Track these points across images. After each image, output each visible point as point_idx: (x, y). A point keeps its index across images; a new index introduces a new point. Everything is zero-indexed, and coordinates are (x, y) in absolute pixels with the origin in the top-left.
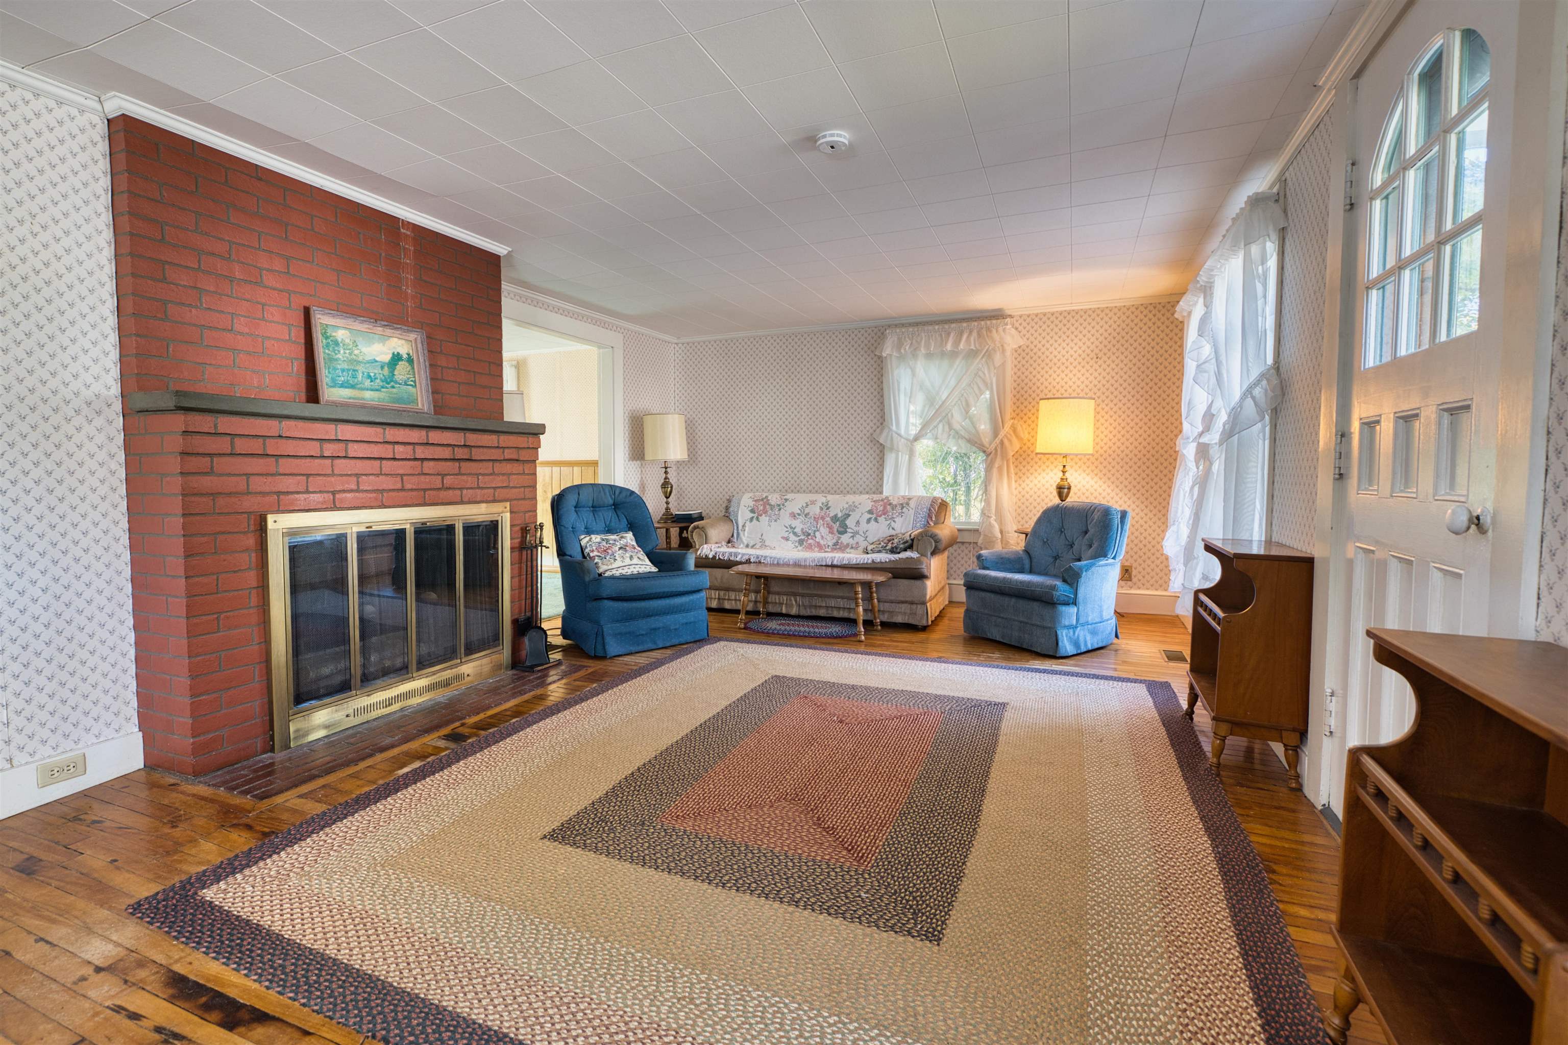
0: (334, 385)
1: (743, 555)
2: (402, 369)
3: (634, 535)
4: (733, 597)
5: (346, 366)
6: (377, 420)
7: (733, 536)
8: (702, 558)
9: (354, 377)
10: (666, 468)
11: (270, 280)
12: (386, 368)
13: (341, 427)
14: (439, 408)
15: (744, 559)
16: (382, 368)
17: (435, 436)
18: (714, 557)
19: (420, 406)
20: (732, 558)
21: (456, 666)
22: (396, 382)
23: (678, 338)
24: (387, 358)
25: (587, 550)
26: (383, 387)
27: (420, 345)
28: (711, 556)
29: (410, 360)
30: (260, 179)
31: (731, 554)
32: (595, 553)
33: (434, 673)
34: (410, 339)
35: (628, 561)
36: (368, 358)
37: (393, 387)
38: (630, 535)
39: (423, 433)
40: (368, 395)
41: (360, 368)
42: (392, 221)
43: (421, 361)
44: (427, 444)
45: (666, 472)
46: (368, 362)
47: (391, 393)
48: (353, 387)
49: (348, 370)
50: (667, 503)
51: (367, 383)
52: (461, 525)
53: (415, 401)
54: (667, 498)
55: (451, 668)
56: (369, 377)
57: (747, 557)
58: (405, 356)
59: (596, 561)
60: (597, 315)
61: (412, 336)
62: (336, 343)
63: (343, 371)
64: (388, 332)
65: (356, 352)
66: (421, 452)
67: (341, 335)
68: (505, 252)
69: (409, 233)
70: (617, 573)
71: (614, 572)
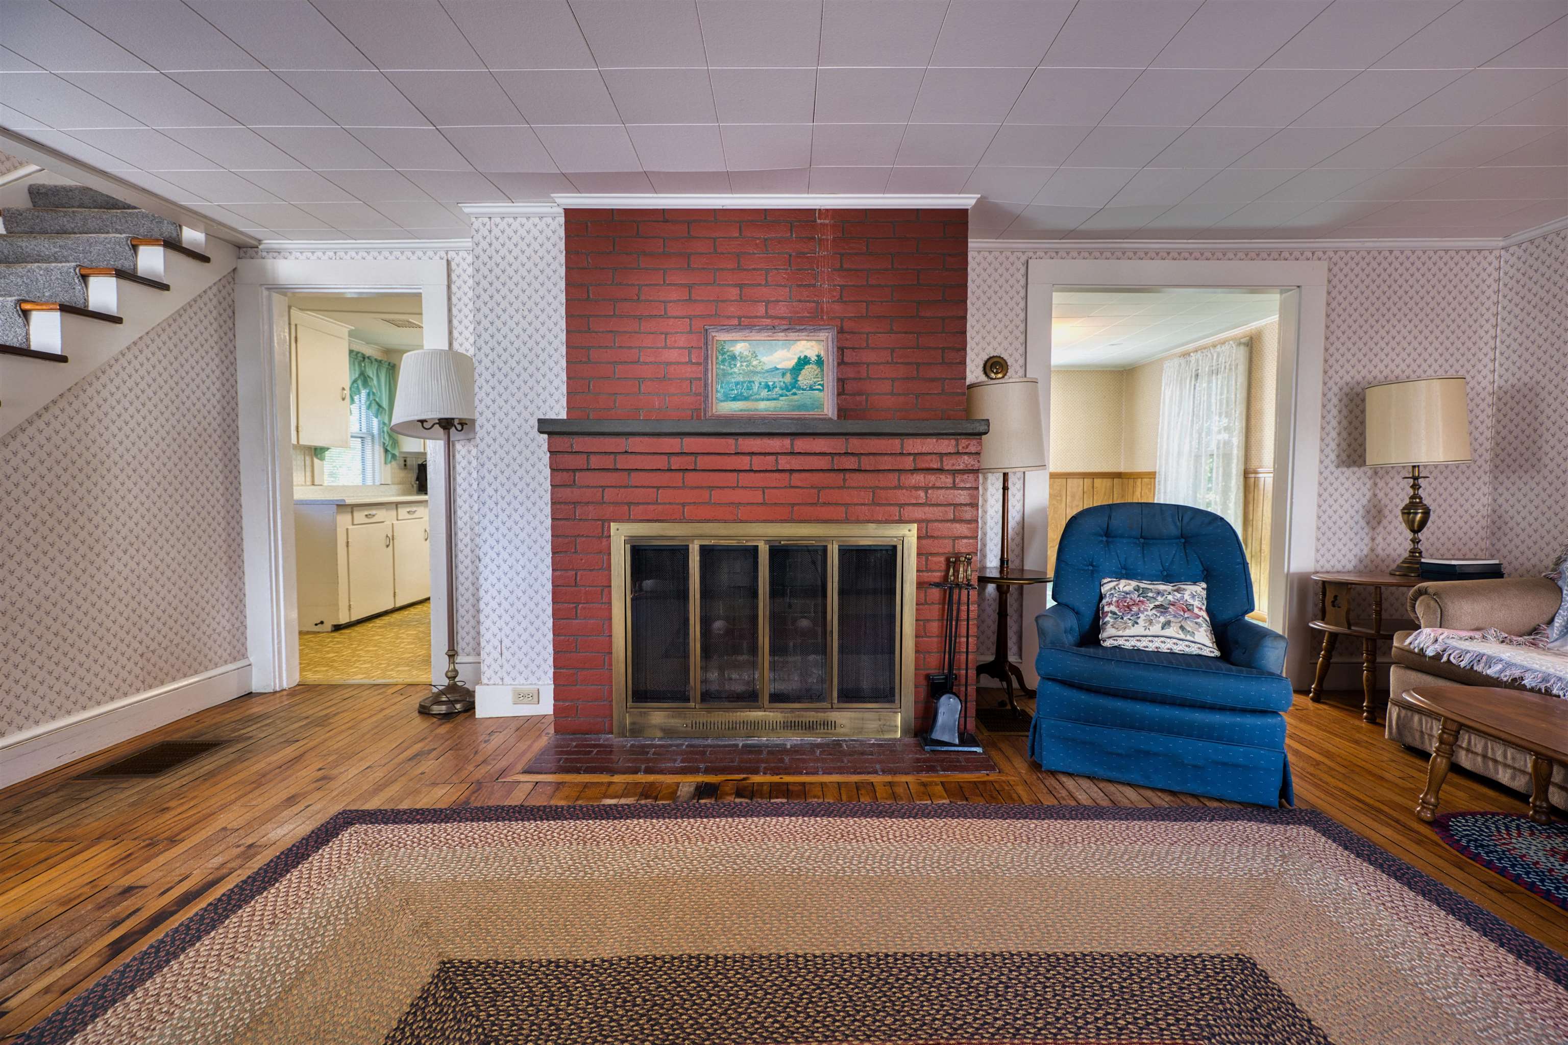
0: (727, 398)
1: (1509, 665)
2: (807, 376)
3: (1208, 590)
4: (1479, 749)
5: (741, 379)
6: (724, 431)
7: (1551, 622)
8: (1412, 652)
9: (749, 389)
10: (1415, 478)
11: (674, 310)
12: (788, 375)
13: (687, 440)
14: (843, 412)
15: (1506, 677)
16: (784, 375)
17: (801, 444)
18: (1438, 656)
19: (826, 411)
20: (1478, 668)
21: (824, 710)
22: (799, 388)
23: (1506, 237)
24: (791, 364)
25: (1104, 602)
26: (781, 396)
27: (830, 344)
28: (1430, 652)
29: (820, 362)
30: (667, 221)
31: (1479, 657)
32: (1113, 608)
33: (793, 710)
34: (823, 338)
35: (1156, 629)
36: (766, 367)
37: (795, 394)
38: (1200, 589)
39: (787, 442)
40: (762, 405)
41: (757, 379)
42: (809, 213)
43: (830, 362)
44: (792, 453)
45: (1416, 487)
46: (767, 371)
47: (791, 401)
48: (746, 399)
49: (743, 382)
50: (1415, 541)
51: (764, 393)
52: (836, 547)
53: (821, 406)
54: (1415, 531)
55: (816, 710)
56: (767, 386)
57: (1517, 673)
58: (814, 358)
59: (1108, 619)
60: (1245, 244)
61: (823, 335)
62: (734, 357)
63: (737, 384)
64: (793, 335)
65: (755, 363)
66: (784, 463)
67: (740, 348)
68: (973, 202)
69: (827, 222)
70: (1128, 645)
71: (1121, 642)
